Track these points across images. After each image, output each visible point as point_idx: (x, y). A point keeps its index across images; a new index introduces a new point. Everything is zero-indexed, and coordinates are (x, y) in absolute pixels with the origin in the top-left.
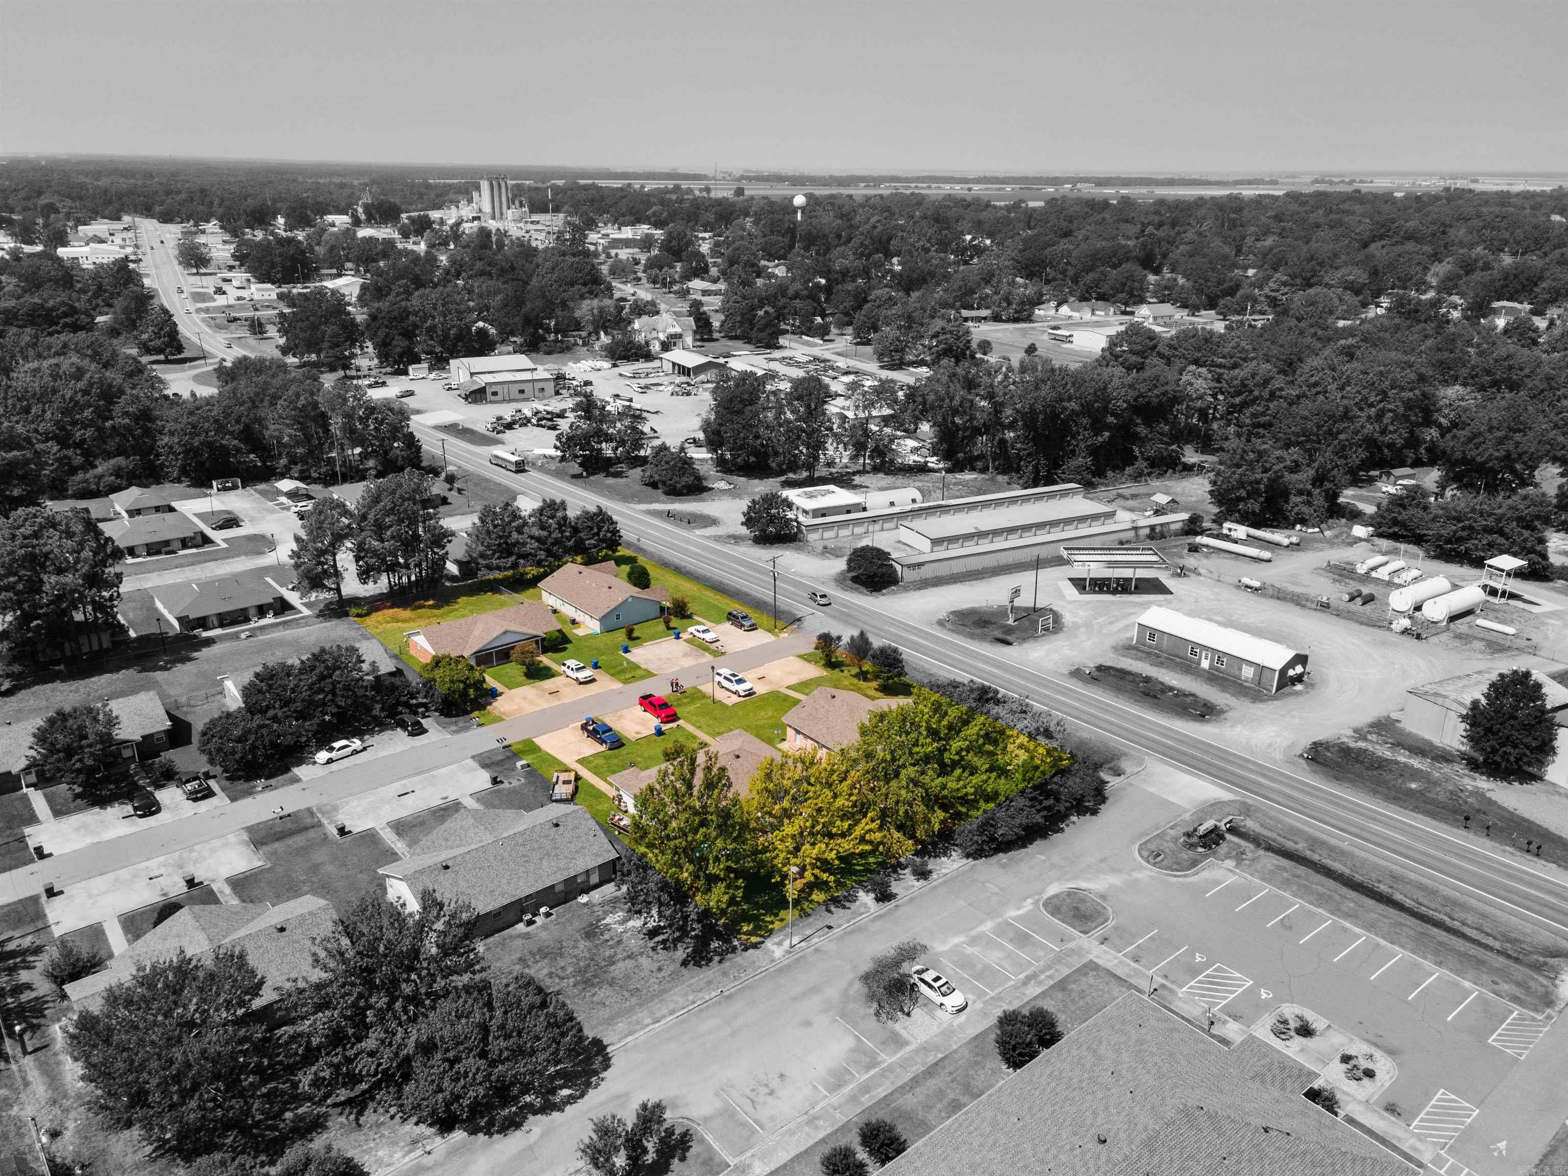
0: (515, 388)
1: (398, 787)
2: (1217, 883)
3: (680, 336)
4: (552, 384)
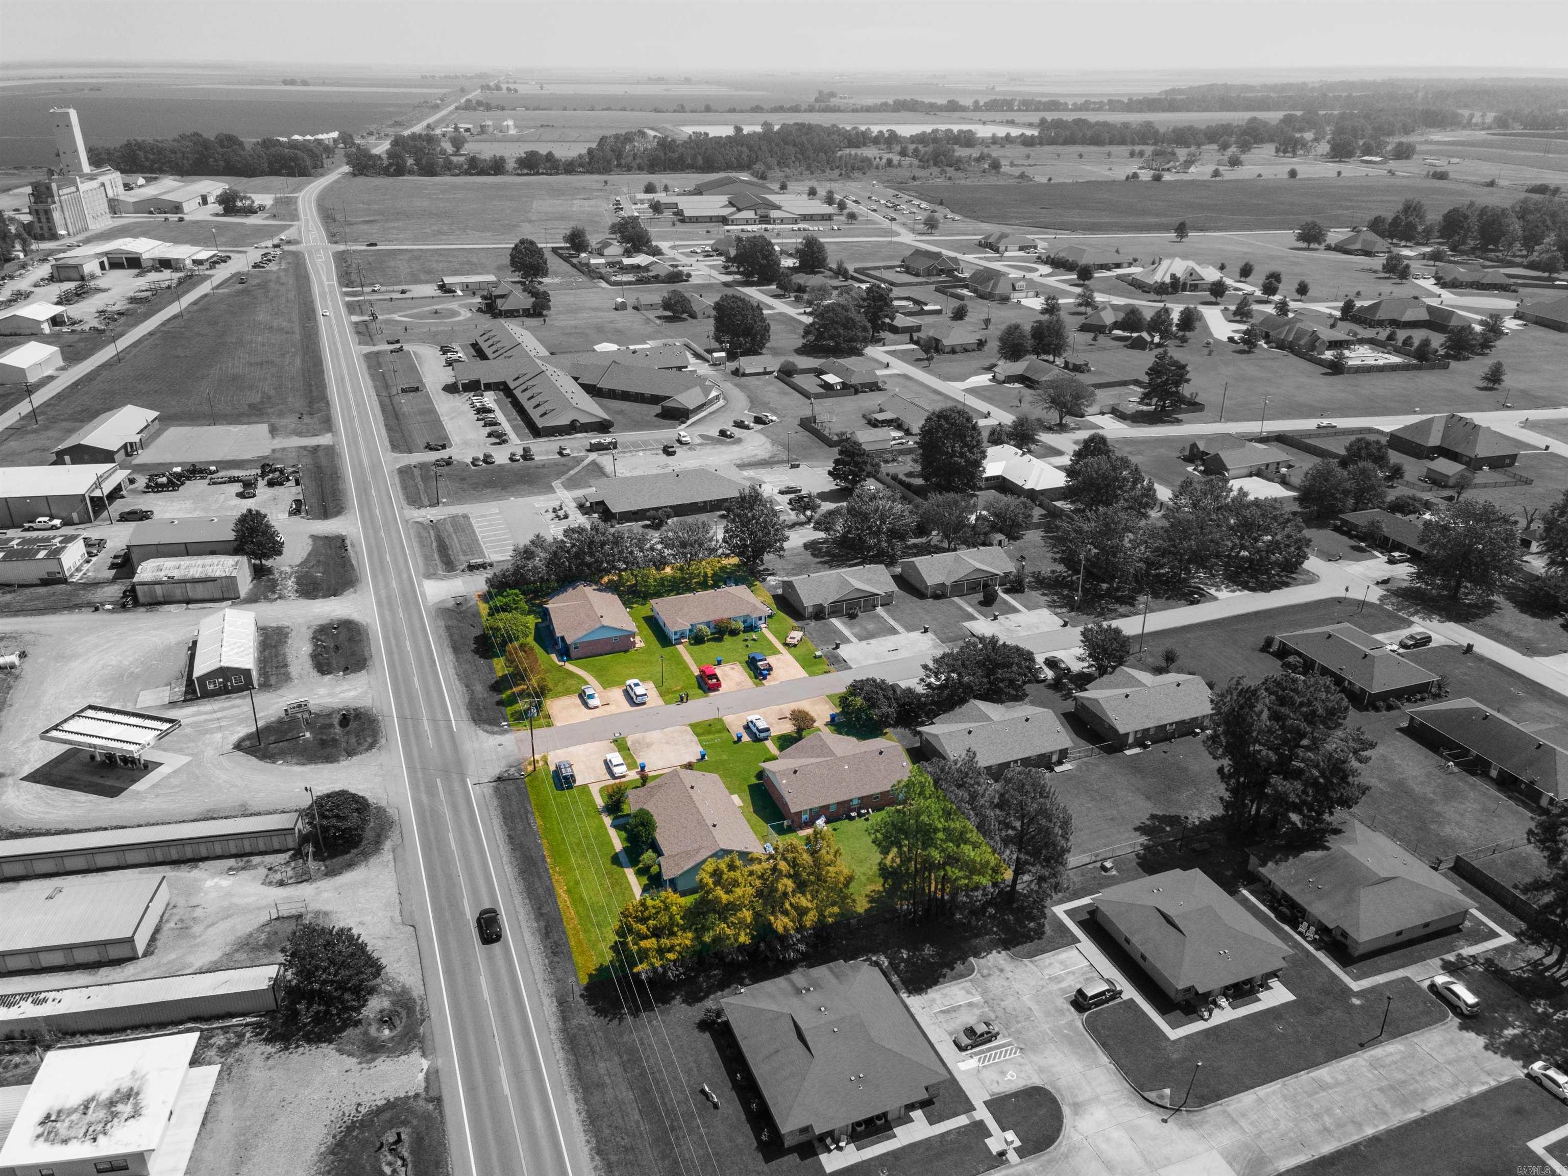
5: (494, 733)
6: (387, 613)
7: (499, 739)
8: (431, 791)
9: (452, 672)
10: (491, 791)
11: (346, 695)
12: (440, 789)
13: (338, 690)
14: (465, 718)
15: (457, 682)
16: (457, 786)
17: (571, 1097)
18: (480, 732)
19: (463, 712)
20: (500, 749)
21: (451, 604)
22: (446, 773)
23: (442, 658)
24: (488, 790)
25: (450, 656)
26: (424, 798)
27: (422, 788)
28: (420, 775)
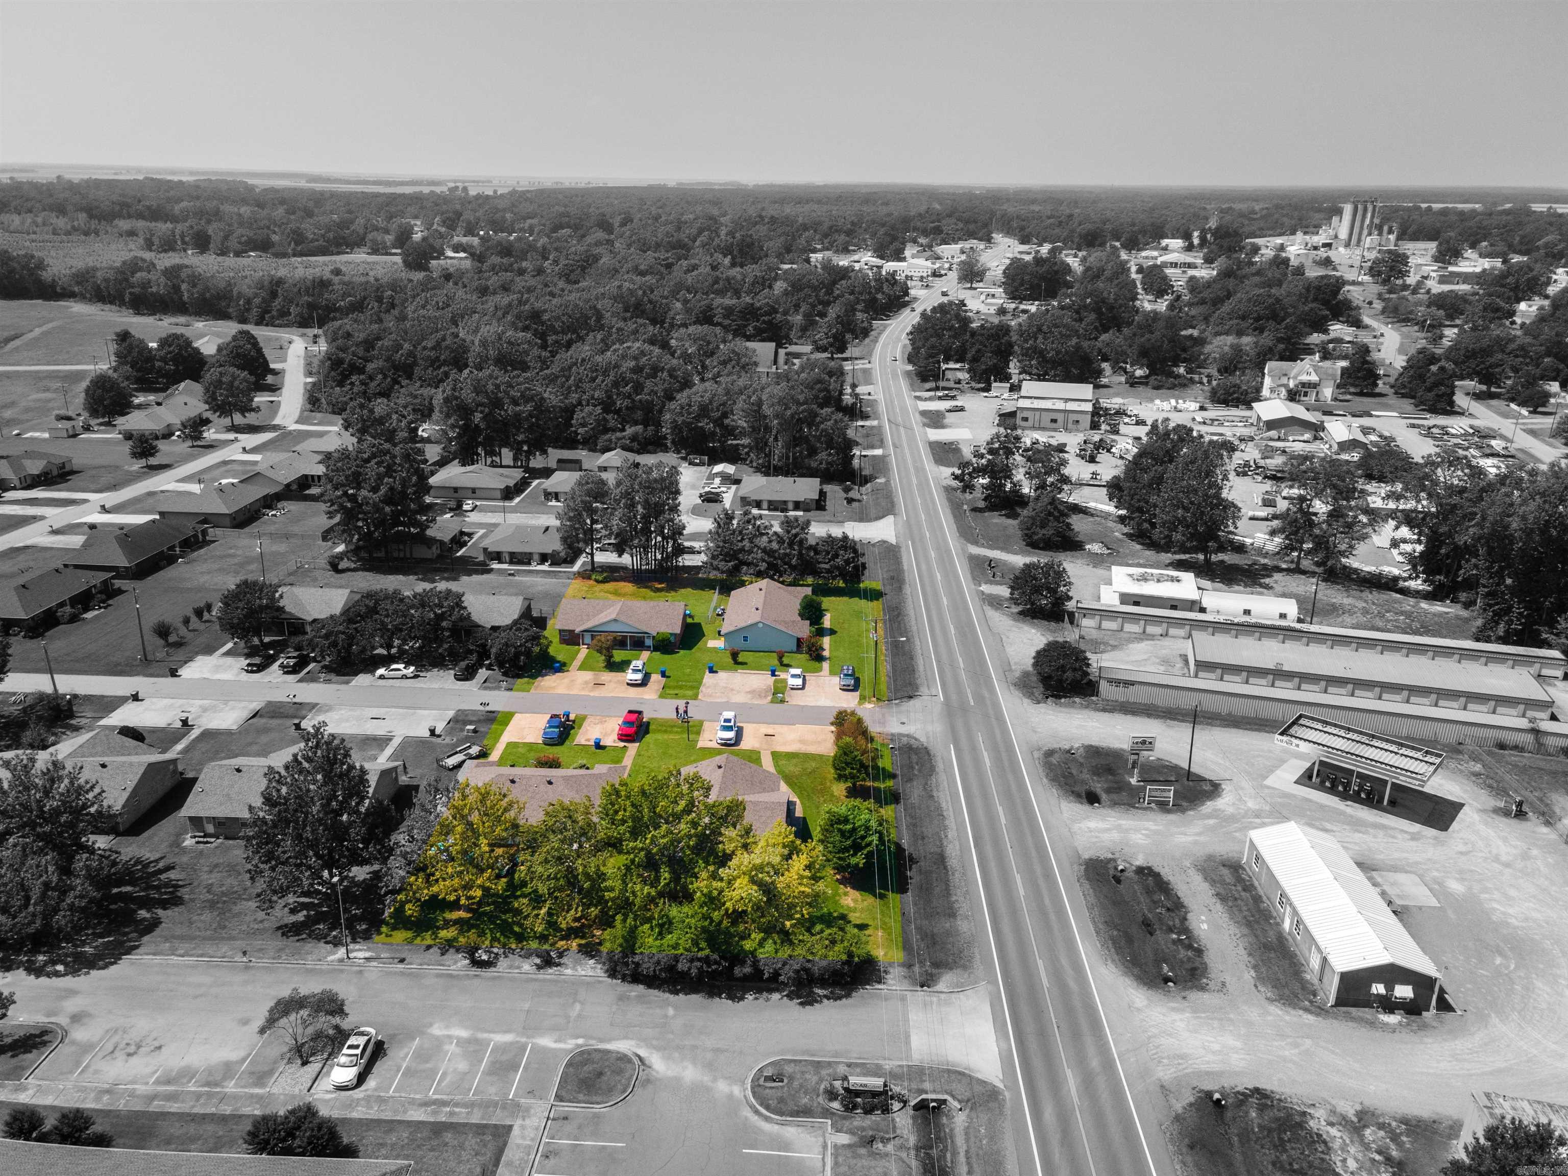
0: (1047, 417)
1: (375, 712)
2: (786, 1146)
3: (1314, 386)
4: (1089, 417)
5: (908, 736)
6: (1072, 984)
7: (903, 730)
8: (979, 699)
9: (951, 823)
10: (922, 689)
11: (1101, 825)
12: (970, 696)
13: (1115, 836)
14: (939, 759)
15: (944, 805)
16: (954, 697)
17: (905, 568)
18: (923, 739)
19: (940, 766)
20: (904, 720)
21: (945, 982)
22: (964, 708)
23: (964, 849)
24: (924, 690)
25: (952, 851)
26: (987, 695)
27: (988, 702)
28: (991, 712)
